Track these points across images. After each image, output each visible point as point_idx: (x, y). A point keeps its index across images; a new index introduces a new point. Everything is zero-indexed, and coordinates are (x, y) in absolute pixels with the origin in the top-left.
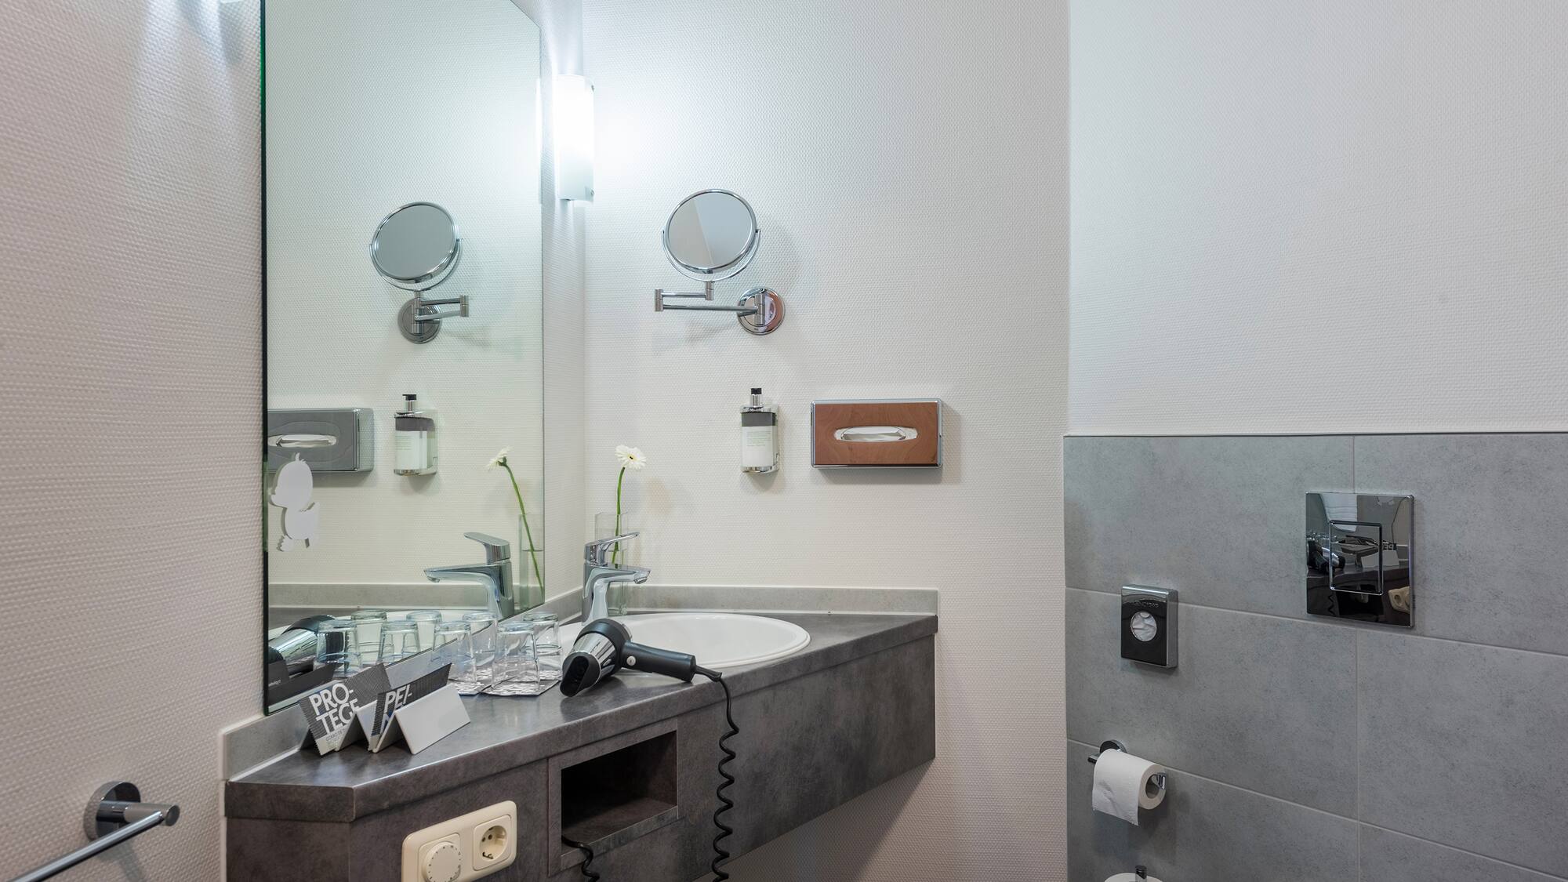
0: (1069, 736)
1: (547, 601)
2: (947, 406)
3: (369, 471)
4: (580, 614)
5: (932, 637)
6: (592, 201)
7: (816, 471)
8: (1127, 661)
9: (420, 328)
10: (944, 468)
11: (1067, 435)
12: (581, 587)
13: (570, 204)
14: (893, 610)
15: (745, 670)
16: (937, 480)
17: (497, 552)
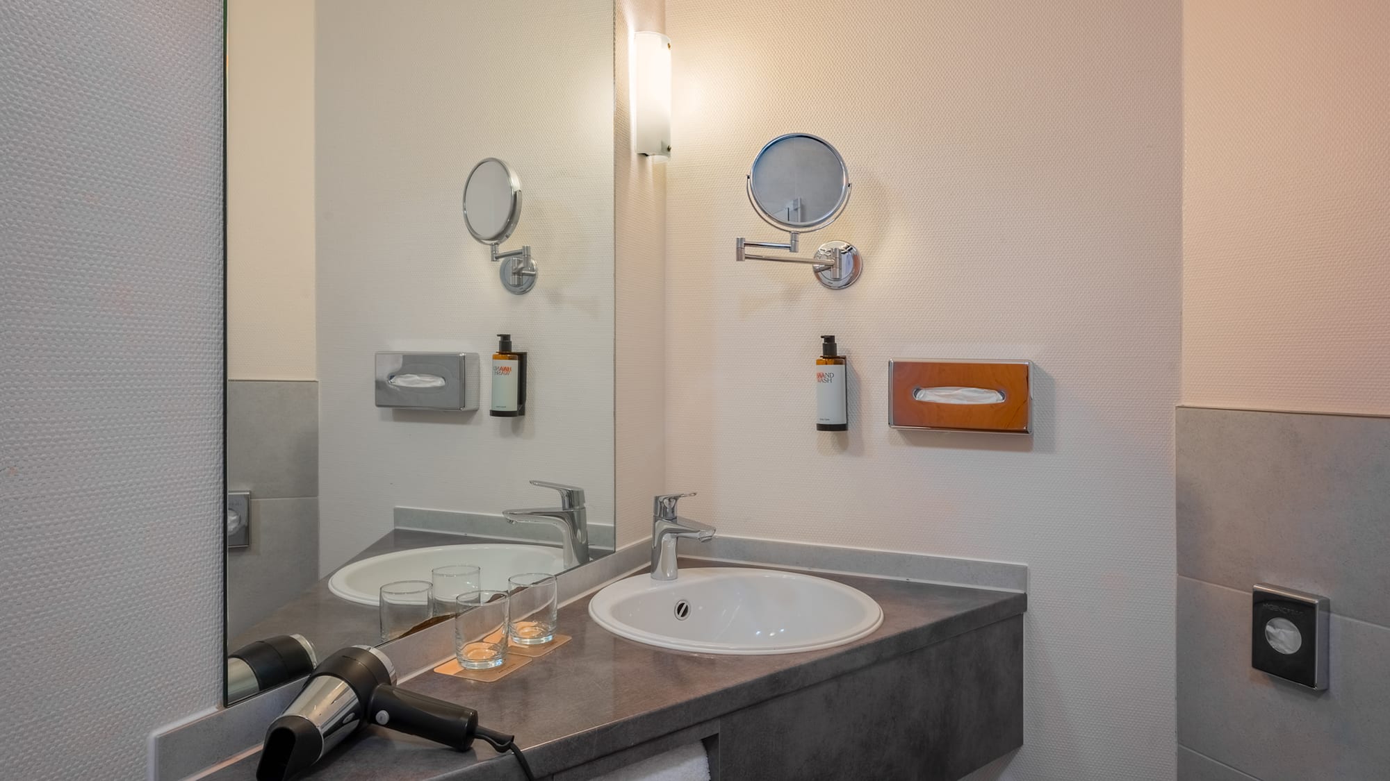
0: (1181, 741)
1: (617, 550)
2: (1039, 368)
3: (475, 411)
4: (649, 564)
5: (1020, 617)
6: (669, 156)
7: (895, 432)
8: (1259, 673)
9: (519, 279)
10: (1035, 435)
11: (1180, 405)
12: (651, 536)
13: (650, 159)
14: (978, 584)
15: (803, 661)
16: (1027, 448)
17: (573, 498)
